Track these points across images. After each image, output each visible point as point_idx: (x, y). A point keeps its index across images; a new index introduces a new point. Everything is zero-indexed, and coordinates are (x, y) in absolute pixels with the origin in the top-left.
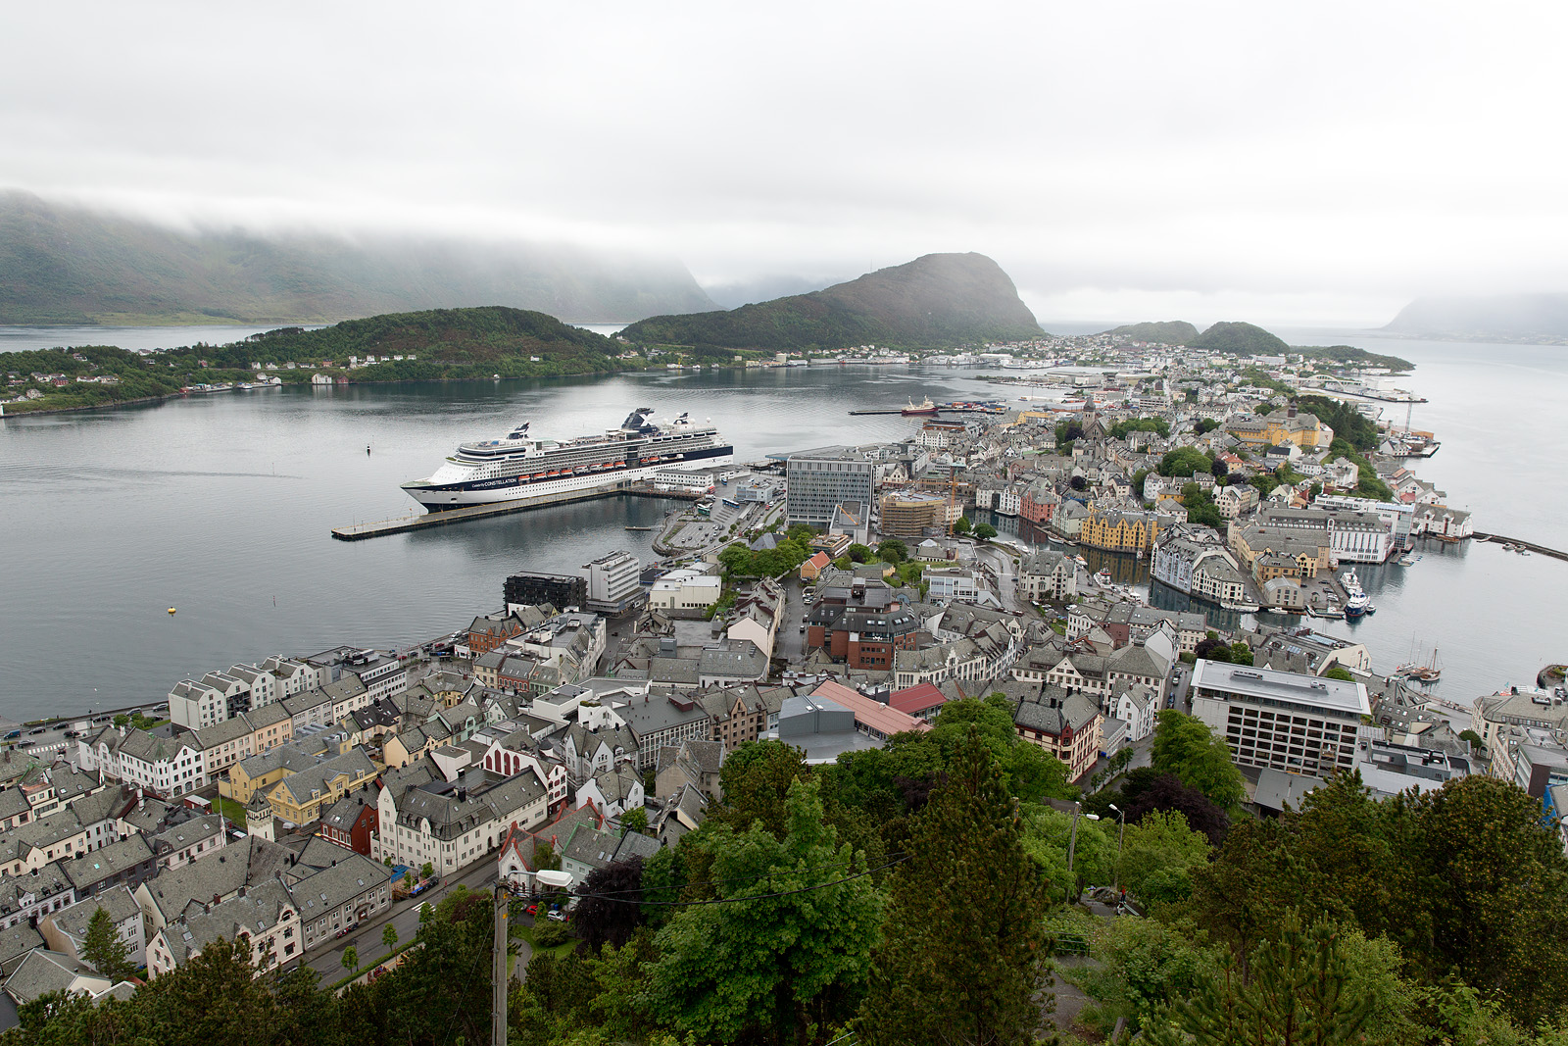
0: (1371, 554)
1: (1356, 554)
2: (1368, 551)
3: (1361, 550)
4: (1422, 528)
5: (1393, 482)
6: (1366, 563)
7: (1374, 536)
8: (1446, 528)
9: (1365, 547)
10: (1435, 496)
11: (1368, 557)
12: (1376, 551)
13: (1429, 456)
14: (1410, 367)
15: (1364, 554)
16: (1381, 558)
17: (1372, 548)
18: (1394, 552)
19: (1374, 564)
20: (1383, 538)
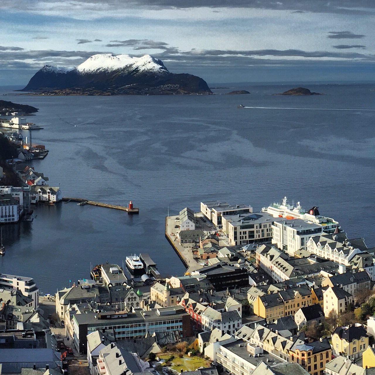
0: (11, 218)
1: (3, 219)
2: (9, 216)
3: (6, 216)
4: (37, 199)
5: (24, 175)
6: (9, 223)
7: (11, 207)
8: (49, 197)
9: (8, 214)
10: (43, 180)
11: (9, 220)
12: (13, 216)
13: (43, 159)
14: (36, 110)
15: (8, 218)
16: (16, 219)
17: (11, 214)
18: (23, 214)
19: (13, 223)
20: (15, 207)
